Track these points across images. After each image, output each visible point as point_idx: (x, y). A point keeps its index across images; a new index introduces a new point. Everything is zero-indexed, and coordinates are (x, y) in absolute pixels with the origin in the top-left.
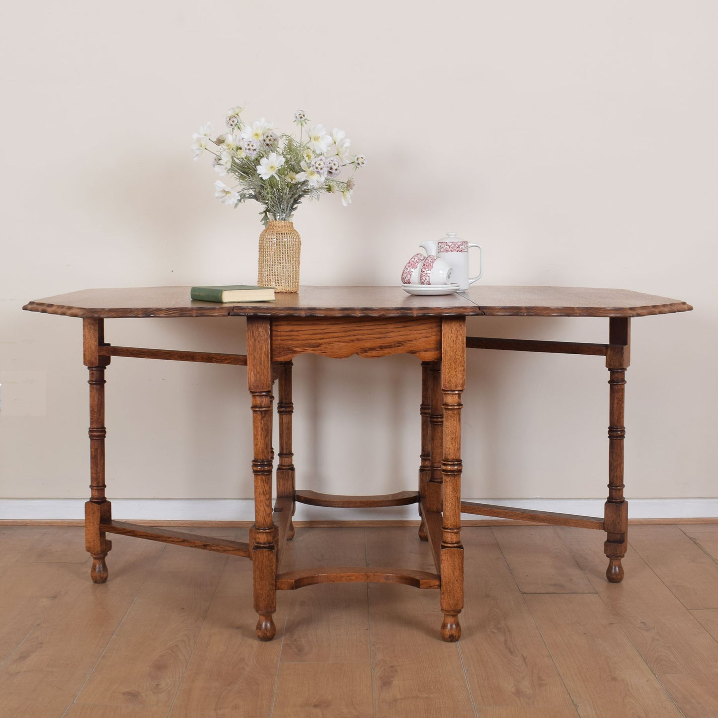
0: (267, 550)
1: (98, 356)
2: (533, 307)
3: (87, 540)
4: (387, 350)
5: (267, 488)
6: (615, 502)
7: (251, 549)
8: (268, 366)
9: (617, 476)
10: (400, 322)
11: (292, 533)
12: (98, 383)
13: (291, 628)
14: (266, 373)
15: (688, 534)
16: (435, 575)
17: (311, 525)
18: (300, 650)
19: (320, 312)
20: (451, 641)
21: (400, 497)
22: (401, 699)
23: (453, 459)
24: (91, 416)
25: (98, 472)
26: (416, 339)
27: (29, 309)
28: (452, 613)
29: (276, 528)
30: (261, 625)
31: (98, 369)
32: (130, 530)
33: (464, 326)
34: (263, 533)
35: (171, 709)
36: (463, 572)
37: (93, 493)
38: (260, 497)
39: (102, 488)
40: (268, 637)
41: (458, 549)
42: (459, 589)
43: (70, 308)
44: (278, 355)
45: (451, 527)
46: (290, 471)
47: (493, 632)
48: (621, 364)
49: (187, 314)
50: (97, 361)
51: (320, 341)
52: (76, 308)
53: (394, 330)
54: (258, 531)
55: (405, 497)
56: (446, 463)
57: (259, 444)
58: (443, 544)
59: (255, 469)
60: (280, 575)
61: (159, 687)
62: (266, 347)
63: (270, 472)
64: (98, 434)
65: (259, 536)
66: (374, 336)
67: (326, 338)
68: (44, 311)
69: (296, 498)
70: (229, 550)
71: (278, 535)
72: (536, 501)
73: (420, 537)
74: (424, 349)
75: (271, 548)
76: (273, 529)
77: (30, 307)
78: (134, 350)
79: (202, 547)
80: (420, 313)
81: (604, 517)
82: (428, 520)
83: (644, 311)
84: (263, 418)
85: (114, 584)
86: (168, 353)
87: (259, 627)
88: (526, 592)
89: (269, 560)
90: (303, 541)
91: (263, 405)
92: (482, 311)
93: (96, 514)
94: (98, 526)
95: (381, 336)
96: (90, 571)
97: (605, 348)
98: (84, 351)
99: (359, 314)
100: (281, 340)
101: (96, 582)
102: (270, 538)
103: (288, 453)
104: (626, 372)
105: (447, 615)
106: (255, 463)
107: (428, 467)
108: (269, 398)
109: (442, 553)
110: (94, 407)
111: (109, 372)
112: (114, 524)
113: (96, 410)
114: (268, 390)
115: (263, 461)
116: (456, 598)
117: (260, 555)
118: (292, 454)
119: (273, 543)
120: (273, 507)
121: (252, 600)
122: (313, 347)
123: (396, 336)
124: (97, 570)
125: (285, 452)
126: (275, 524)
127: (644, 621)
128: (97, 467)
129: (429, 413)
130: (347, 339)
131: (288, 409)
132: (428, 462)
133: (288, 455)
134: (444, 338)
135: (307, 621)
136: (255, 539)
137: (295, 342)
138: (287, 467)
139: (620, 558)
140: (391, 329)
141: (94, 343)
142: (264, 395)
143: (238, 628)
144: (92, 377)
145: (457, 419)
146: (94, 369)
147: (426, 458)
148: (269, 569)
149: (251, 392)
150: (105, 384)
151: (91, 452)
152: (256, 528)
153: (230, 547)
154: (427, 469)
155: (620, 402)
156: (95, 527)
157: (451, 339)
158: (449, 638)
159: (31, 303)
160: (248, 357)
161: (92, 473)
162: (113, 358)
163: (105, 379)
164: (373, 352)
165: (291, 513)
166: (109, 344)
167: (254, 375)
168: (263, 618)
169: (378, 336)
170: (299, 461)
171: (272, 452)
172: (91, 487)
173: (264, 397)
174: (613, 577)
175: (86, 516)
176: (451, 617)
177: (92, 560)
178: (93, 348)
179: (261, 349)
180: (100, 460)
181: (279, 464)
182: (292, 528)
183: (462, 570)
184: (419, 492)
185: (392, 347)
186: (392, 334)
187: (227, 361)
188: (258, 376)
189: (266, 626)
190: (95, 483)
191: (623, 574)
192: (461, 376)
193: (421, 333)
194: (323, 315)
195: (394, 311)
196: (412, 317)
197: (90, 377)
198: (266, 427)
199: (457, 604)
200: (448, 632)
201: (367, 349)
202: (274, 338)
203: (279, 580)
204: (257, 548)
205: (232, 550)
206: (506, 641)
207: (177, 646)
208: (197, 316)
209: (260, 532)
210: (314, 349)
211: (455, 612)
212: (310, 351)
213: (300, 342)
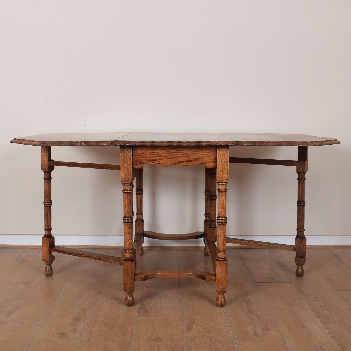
0: (130, 261)
1: (48, 166)
2: (263, 141)
3: (43, 255)
4: (190, 163)
5: (130, 231)
6: (300, 238)
7: (122, 260)
8: (131, 170)
9: (301, 225)
10: (197, 149)
11: (142, 252)
12: (48, 179)
13: (141, 300)
14: (130, 174)
15: (333, 253)
16: (213, 274)
17: (151, 248)
18: (146, 311)
19: (157, 143)
20: (221, 307)
21: (195, 235)
22: (197, 337)
23: (223, 217)
24: (45, 195)
25: (48, 222)
26: (204, 157)
27: (13, 142)
28: (222, 293)
29: (135, 250)
30: (127, 299)
31: (48, 172)
32: (64, 250)
33: (228, 151)
34: (128, 253)
35: (81, 342)
36: (227, 273)
37: (46, 232)
38: (127, 235)
39: (50, 230)
40: (130, 304)
41: (225, 261)
42: (225, 281)
43: (33, 141)
44: (136, 165)
45: (221, 250)
46: (142, 222)
47: (242, 302)
48: (304, 170)
49: (91, 144)
50: (48, 168)
51: (156, 158)
52: (36, 141)
53: (194, 152)
54: (126, 252)
55: (197, 235)
56: (219, 218)
57: (126, 209)
58: (217, 259)
59: (124, 221)
60: (137, 273)
61: (76, 330)
62: (130, 161)
63: (132, 223)
64: (48, 204)
65: (126, 254)
66: (183, 155)
67: (160, 157)
68: (20, 143)
69: (144, 235)
70: (112, 261)
71: (136, 254)
72: (259, 237)
73: (204, 254)
74: (208, 162)
75: (132, 260)
76: (133, 251)
77: (14, 141)
78: (65, 163)
79: (99, 259)
80: (207, 144)
81: (294, 245)
82: (208, 246)
83: (317, 144)
84: (128, 196)
85: (56, 277)
86: (82, 164)
87: (126, 299)
88: (257, 281)
89: (131, 267)
90: (148, 256)
91: (128, 190)
92: (237, 143)
93: (47, 242)
94: (48, 249)
95: (187, 155)
96: (44, 270)
97: (295, 162)
98: (42, 163)
99: (176, 145)
100: (137, 157)
101: (47, 276)
102: (132, 256)
103: (141, 213)
104: (306, 174)
105: (219, 294)
106: (124, 218)
107: (208, 220)
108: (131, 186)
109: (217, 263)
110: (46, 191)
111: (53, 173)
112: (56, 248)
113: (47, 192)
114: (131, 182)
115: (128, 217)
116: (224, 286)
117: (126, 263)
118: (143, 214)
119: (133, 258)
120: (133, 240)
121: (123, 286)
122: (153, 161)
123: (195, 156)
124: (48, 270)
125: (139, 213)
126: (134, 248)
127: (315, 296)
128: (48, 220)
129: (209, 194)
130: (170, 157)
131: (141, 192)
132: (208, 218)
133: (141, 214)
134: (218, 157)
135: (150, 296)
136: (124, 255)
137: (145, 159)
138: (140, 220)
139: (302, 265)
140: (192, 152)
141: (46, 159)
142: (129, 185)
143: (116, 299)
144: (45, 176)
145: (225, 197)
146: (46, 172)
147: (207, 216)
148: (131, 271)
149: (122, 183)
150: (52, 179)
151: (45, 212)
152: (125, 250)
153: (112, 259)
154: (208, 221)
155: (303, 189)
156: (46, 249)
157: (222, 157)
158: (220, 305)
159: (15, 139)
160: (121, 166)
161: (45, 223)
162: (55, 167)
163: (52, 177)
164: (183, 163)
165: (142, 242)
166: (54, 160)
167: (124, 174)
168: (128, 295)
169: (185, 155)
170: (146, 217)
171: (133, 213)
172: (45, 229)
173: (129, 186)
174: (299, 274)
175: (42, 244)
176: (221, 295)
177: (45, 265)
178: (46, 162)
179: (127, 162)
180: (49, 216)
181: (136, 218)
182: (142, 249)
183: (226, 272)
184: (204, 232)
185: (193, 161)
186: (192, 155)
187: (111, 168)
188: (126, 175)
189: (129, 299)
190: (47, 227)
191: (304, 273)
192: (226, 175)
193: (207, 154)
194: (158, 145)
195: (193, 143)
196: (203, 146)
197: (44, 176)
198: (130, 201)
199: (224, 289)
200: (219, 302)
201: (180, 162)
202: (134, 156)
203: (136, 276)
204: (125, 260)
205: (113, 261)
206: (248, 306)
207: (85, 308)
208: (95, 145)
209: (127, 253)
210: (153, 162)
211: (223, 292)
212: (151, 163)
213: (147, 158)
